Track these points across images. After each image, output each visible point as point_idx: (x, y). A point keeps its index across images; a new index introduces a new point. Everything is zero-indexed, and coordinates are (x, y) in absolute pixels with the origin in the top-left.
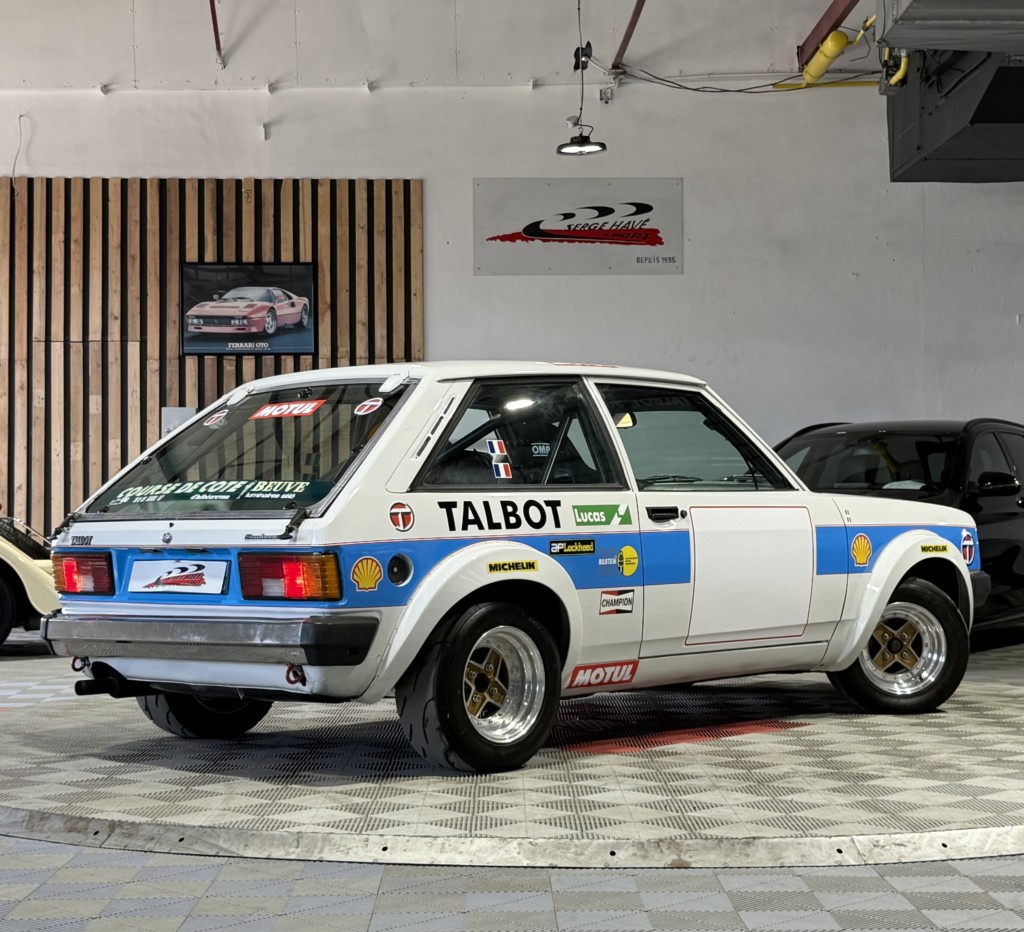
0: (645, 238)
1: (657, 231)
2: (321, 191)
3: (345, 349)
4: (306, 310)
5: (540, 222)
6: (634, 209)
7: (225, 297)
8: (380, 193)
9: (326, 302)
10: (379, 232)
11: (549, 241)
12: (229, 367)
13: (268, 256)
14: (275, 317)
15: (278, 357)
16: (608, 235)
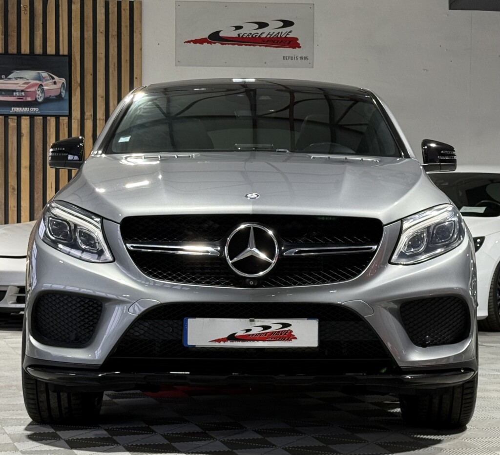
0: (289, 43)
1: (297, 39)
2: (74, 7)
3: (90, 114)
4: (64, 87)
5: (220, 31)
6: (281, 24)
7: (10, 77)
8: (113, 9)
9: (77, 82)
10: (113, 36)
11: (225, 44)
12: (12, 123)
13: (38, 50)
14: (43, 91)
15: (45, 117)
16: (264, 41)
